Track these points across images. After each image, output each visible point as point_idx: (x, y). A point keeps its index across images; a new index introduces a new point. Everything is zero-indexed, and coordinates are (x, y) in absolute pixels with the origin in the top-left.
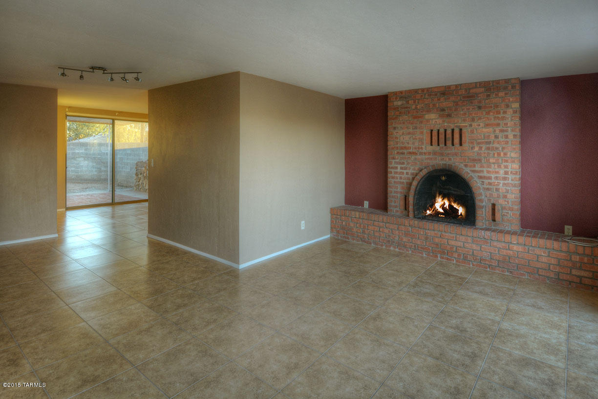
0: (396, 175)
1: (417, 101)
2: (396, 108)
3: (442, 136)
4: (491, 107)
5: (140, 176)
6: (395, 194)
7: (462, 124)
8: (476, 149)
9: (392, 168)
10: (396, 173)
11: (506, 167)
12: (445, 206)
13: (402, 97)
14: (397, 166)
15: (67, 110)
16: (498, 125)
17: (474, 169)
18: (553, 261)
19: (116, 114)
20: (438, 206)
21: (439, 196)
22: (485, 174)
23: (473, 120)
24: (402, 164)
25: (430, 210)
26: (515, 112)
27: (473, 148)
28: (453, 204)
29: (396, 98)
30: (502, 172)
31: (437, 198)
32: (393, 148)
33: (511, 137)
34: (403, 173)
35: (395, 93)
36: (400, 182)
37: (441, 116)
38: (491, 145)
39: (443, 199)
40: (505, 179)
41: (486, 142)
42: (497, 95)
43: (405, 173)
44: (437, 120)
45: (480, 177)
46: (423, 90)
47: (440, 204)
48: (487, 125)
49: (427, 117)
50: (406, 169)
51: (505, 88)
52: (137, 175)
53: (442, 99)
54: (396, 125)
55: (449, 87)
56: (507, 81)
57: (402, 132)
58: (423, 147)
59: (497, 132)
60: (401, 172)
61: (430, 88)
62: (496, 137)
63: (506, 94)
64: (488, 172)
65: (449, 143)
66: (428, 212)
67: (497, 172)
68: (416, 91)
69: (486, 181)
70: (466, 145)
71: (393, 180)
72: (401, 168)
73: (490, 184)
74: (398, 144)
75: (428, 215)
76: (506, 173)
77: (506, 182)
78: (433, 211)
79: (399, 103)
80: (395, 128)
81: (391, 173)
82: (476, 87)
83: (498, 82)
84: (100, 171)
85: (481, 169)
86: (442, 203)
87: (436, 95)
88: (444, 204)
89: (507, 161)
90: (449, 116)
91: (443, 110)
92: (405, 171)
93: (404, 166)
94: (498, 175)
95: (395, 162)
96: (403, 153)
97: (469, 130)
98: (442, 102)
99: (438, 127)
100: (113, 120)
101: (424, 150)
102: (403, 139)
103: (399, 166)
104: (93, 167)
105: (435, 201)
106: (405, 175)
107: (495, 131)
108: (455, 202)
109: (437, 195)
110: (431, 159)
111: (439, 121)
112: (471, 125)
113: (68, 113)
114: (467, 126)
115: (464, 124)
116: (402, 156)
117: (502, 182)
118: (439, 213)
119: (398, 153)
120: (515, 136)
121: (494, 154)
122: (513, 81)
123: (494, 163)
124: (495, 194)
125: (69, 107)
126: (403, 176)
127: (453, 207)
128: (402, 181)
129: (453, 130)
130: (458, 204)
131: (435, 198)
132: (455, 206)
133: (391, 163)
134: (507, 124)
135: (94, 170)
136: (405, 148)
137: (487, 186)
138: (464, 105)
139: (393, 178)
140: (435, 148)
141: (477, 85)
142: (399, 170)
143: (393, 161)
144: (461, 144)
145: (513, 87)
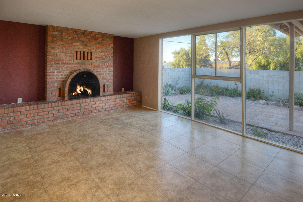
0: (53, 77)
1: (68, 34)
2: (54, 36)
3: (82, 55)
4: (104, 44)
6: (52, 89)
7: (92, 50)
8: (98, 62)
9: (50, 72)
10: (54, 75)
11: (109, 69)
12: (81, 90)
13: (58, 30)
14: (54, 71)
16: (106, 52)
17: (97, 71)
18: (128, 101)
20: (78, 90)
21: (78, 86)
22: (102, 73)
23: (97, 49)
24: (58, 70)
25: (74, 93)
26: (112, 47)
27: (97, 61)
28: (85, 89)
29: (54, 30)
30: (107, 71)
31: (77, 87)
32: (51, 61)
33: (111, 57)
34: (59, 75)
35: (53, 27)
36: (57, 81)
37: (82, 45)
38: (104, 60)
39: (80, 87)
40: (108, 74)
41: (102, 59)
42: (106, 39)
43: (60, 75)
44: (80, 47)
45: (100, 74)
46: (72, 29)
47: (79, 89)
48: (102, 52)
49: (74, 44)
50: (61, 73)
51: (109, 38)
53: (83, 36)
54: (54, 46)
55: (86, 31)
56: (110, 35)
57: (58, 51)
58: (72, 60)
59: (106, 55)
60: (57, 75)
61: (76, 29)
62: (106, 57)
63: (109, 40)
64: (103, 71)
65: (86, 58)
66: (74, 94)
67: (106, 72)
68: (68, 29)
69: (102, 76)
70: (94, 60)
71: (51, 80)
72: (58, 72)
73: (103, 76)
74: (55, 58)
75: (74, 95)
76: (109, 72)
77: (109, 75)
78: (76, 93)
79: (57, 33)
80: (53, 48)
81: (50, 75)
82: (98, 34)
83: (106, 34)
85: (100, 71)
86: (80, 88)
87: (79, 33)
88: (81, 89)
89: (109, 67)
90: (86, 45)
91: (83, 42)
92: (60, 74)
93: (60, 71)
94: (106, 73)
95: (53, 69)
96: (58, 64)
97: (95, 53)
98: (83, 38)
99: (80, 50)
101: (72, 62)
102: (59, 55)
103: (56, 71)
105: (76, 88)
106: (60, 77)
107: (105, 54)
108: (86, 88)
109: (77, 85)
110: (77, 66)
111: (81, 47)
112: (96, 51)
114: (94, 51)
115: (93, 50)
116: (58, 65)
117: (107, 75)
118: (79, 94)
119: (55, 63)
120: (112, 57)
121: (105, 64)
122: (112, 35)
123: (105, 68)
124: (105, 81)
126: (58, 77)
127: (85, 90)
128: (58, 80)
129: (88, 53)
130: (88, 89)
131: (76, 87)
132: (86, 89)
133: (50, 70)
134: (109, 52)
136: (61, 60)
137: (102, 78)
138: (93, 42)
139: (51, 78)
140: (78, 60)
141: (99, 33)
142: (56, 73)
143: (52, 68)
144: (91, 59)
145: (112, 38)
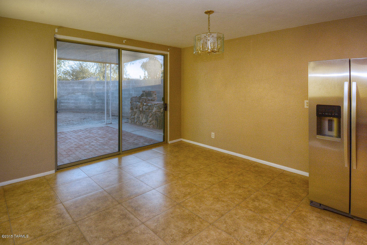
5: (135, 110)
15: (56, 30)
19: (124, 42)
52: (132, 109)
84: (94, 103)
100: (119, 50)
104: (89, 100)
113: (59, 37)
125: (60, 27)
135: (90, 102)
